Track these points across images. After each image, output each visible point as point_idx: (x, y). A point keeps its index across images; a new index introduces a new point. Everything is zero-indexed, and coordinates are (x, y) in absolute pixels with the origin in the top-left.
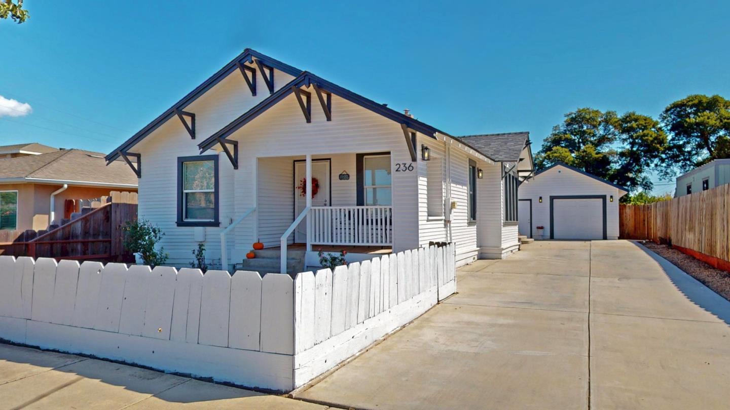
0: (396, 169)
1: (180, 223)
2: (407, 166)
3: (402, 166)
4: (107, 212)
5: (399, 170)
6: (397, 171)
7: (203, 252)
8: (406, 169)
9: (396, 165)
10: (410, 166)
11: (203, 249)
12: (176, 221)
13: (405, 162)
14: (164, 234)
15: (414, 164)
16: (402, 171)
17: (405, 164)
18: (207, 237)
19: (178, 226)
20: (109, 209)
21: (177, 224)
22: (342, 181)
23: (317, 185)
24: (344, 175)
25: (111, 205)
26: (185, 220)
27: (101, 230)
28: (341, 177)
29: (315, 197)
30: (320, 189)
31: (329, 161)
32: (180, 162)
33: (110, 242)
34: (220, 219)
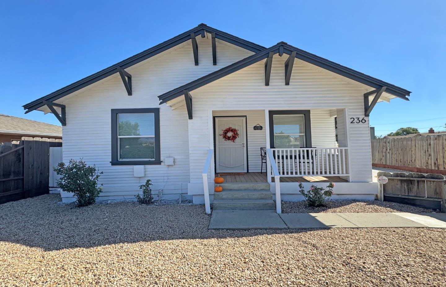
0: (351, 122)
1: (115, 162)
3: (356, 120)
4: (19, 155)
5: (353, 122)
6: (352, 123)
7: (150, 186)
8: (360, 122)
9: (351, 119)
10: (363, 119)
11: (149, 184)
12: (111, 160)
13: (358, 117)
15: (366, 118)
16: (356, 123)
17: (359, 118)
18: (147, 173)
19: (112, 165)
20: (21, 152)
21: (111, 163)
22: (257, 131)
23: (237, 133)
24: (258, 127)
25: (23, 148)
26: (120, 160)
27: (12, 170)
28: (256, 128)
29: (235, 141)
30: (239, 136)
31: (245, 117)
32: (115, 113)
33: (23, 179)
34: (162, 159)
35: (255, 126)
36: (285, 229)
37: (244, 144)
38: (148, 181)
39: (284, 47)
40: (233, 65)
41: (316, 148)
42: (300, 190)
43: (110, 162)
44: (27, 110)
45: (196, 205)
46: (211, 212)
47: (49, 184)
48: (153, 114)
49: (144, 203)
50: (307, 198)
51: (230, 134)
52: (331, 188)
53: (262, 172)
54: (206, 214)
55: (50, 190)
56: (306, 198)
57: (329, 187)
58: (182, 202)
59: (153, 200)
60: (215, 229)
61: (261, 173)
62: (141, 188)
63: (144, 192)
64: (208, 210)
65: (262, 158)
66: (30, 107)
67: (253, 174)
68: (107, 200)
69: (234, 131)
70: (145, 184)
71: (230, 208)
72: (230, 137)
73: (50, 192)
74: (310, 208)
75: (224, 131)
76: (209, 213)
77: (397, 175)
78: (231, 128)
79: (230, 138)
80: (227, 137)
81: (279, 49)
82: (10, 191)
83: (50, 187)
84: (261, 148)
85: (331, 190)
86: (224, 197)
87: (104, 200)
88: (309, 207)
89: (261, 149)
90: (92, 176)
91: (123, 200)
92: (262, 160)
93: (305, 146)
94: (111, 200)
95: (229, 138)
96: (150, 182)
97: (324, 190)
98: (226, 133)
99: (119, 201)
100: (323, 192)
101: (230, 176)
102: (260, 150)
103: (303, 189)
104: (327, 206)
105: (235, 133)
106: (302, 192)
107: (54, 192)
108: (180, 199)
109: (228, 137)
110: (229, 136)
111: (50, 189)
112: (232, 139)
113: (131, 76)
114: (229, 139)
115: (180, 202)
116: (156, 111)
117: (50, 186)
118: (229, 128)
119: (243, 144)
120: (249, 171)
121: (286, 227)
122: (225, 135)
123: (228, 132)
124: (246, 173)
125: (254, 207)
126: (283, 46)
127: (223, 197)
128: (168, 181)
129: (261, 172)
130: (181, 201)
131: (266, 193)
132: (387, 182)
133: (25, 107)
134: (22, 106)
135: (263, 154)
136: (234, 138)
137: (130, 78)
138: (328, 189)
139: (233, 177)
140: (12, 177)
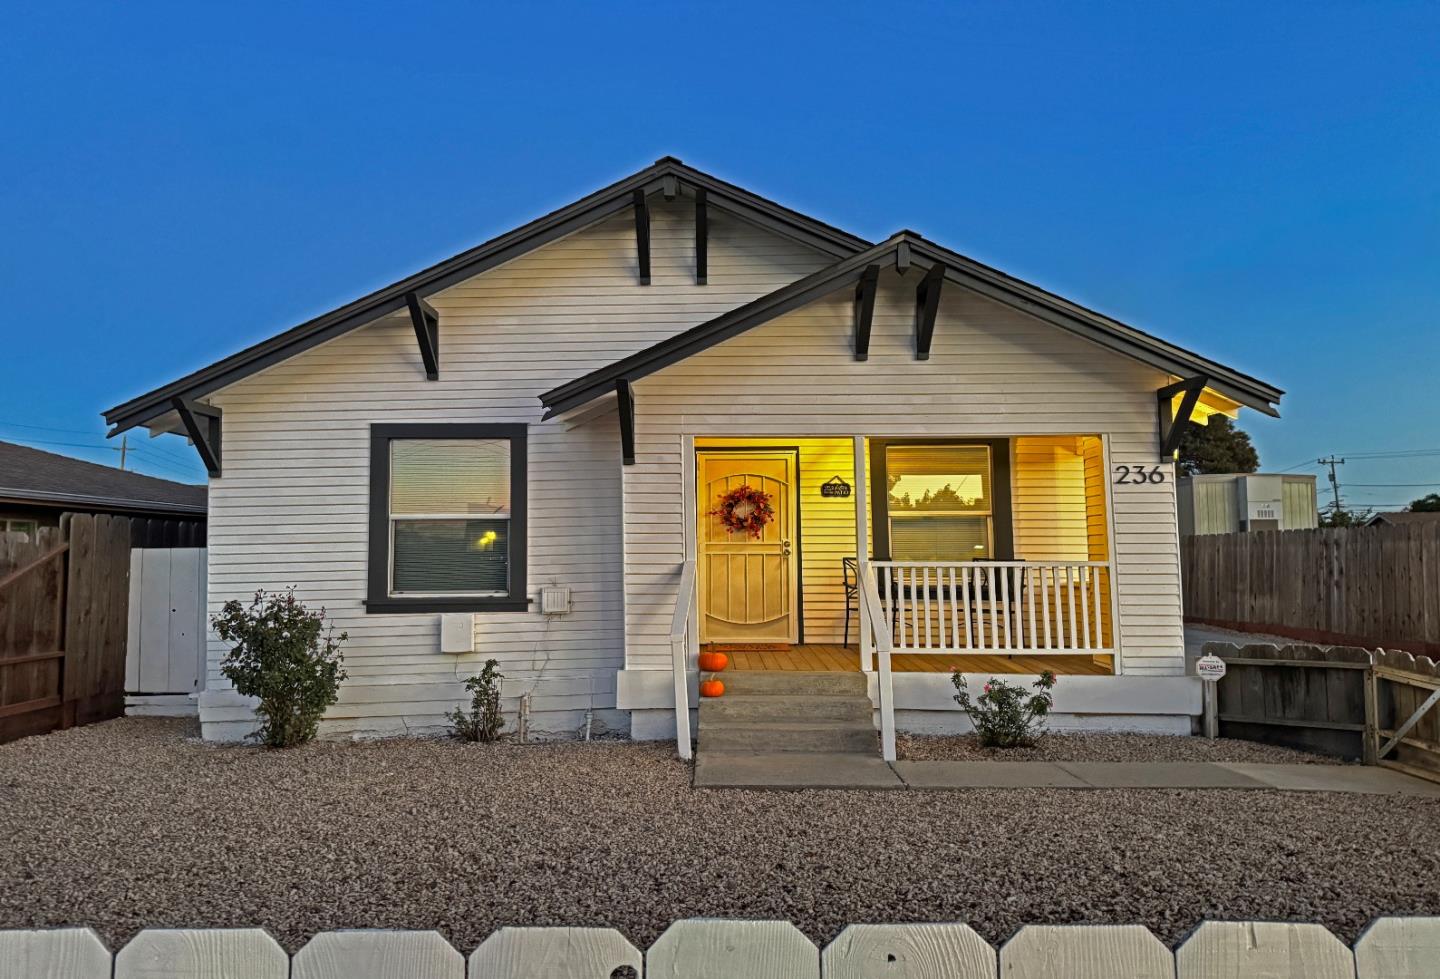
0: (1117, 480)
1: (377, 603)
2: (1148, 470)
3: (1133, 473)
4: (56, 576)
5: (1124, 481)
6: (1119, 483)
7: (495, 681)
9: (1118, 468)
10: (1155, 472)
11: (495, 675)
12: (364, 595)
13: (1141, 463)
14: (344, 637)
15: (1164, 469)
16: (1132, 484)
17: (1142, 468)
18: (481, 638)
19: (370, 611)
20: (58, 564)
21: (365, 607)
22: (831, 499)
23: (766, 506)
24: (835, 485)
25: (66, 554)
26: (393, 596)
27: (36, 628)
28: (828, 490)
29: (760, 533)
30: (773, 515)
31: (795, 452)
32: (383, 437)
33: (61, 660)
34: (531, 591)
35: (826, 481)
36: (897, 788)
37: (789, 545)
38: (491, 664)
39: (912, 246)
40: (760, 301)
41: (1024, 560)
42: (957, 692)
43: (364, 603)
44: (115, 425)
45: (640, 743)
46: (694, 755)
47: (126, 683)
48: (507, 444)
49: (476, 740)
50: (977, 722)
51: (742, 511)
52: (1045, 689)
53: (849, 641)
54: (678, 759)
55: (127, 703)
56: (974, 719)
57: (1038, 684)
58: (593, 736)
59: (500, 731)
60: (711, 788)
61: (845, 645)
62: (469, 687)
63: (477, 703)
64: (685, 750)
65: (847, 593)
66: (124, 418)
67: (818, 647)
68: (349, 732)
69: (756, 499)
70: (478, 676)
71: (747, 745)
72: (746, 520)
73: (128, 711)
74: (986, 750)
75: (725, 497)
76: (687, 758)
77: (1253, 652)
78: (748, 488)
79: (745, 524)
80: (734, 520)
81: (896, 251)
82: (28, 699)
83: (127, 694)
84: (845, 559)
85: (1048, 694)
86: (730, 711)
87: (339, 730)
88: (981, 749)
89: (844, 563)
90: (314, 646)
91: (402, 733)
92: (848, 602)
93: (991, 556)
94: (363, 732)
95: (739, 525)
96: (495, 669)
97: (1027, 694)
98: (731, 506)
99: (387, 734)
100: (1025, 700)
101: (743, 654)
102: (842, 566)
103: (965, 690)
104: (1036, 745)
105: (762, 505)
106: (962, 699)
107: (140, 711)
108: (589, 726)
109: (738, 519)
110: (742, 516)
111: (129, 700)
112: (751, 527)
113: (437, 314)
114: (743, 527)
115: (588, 738)
116: (516, 434)
117: (127, 688)
118: (742, 489)
119: (787, 544)
120: (807, 640)
121: (899, 783)
122: (730, 513)
123: (736, 503)
124: (795, 645)
125: (818, 744)
126: (909, 243)
127: (727, 712)
128: (548, 667)
129: (843, 642)
130: (591, 734)
131: (853, 701)
132: (1223, 673)
133: (110, 416)
134: (102, 414)
135: (851, 581)
136: (756, 523)
137: (433, 322)
138: (1036, 691)
139: (754, 656)
140: (34, 652)
